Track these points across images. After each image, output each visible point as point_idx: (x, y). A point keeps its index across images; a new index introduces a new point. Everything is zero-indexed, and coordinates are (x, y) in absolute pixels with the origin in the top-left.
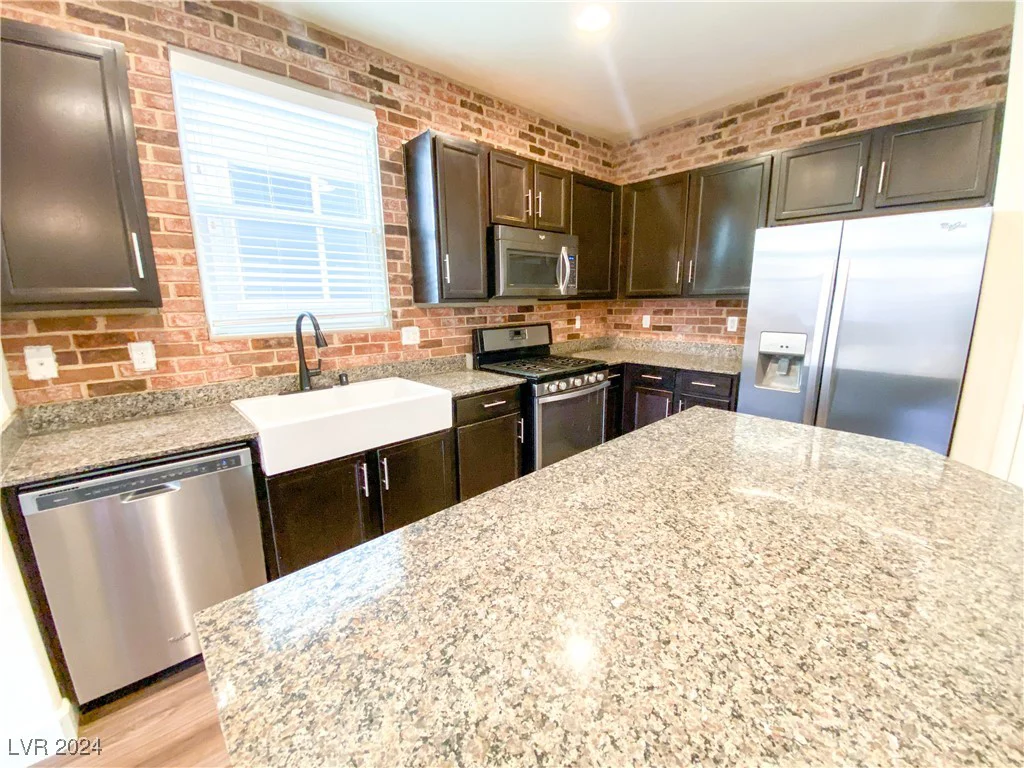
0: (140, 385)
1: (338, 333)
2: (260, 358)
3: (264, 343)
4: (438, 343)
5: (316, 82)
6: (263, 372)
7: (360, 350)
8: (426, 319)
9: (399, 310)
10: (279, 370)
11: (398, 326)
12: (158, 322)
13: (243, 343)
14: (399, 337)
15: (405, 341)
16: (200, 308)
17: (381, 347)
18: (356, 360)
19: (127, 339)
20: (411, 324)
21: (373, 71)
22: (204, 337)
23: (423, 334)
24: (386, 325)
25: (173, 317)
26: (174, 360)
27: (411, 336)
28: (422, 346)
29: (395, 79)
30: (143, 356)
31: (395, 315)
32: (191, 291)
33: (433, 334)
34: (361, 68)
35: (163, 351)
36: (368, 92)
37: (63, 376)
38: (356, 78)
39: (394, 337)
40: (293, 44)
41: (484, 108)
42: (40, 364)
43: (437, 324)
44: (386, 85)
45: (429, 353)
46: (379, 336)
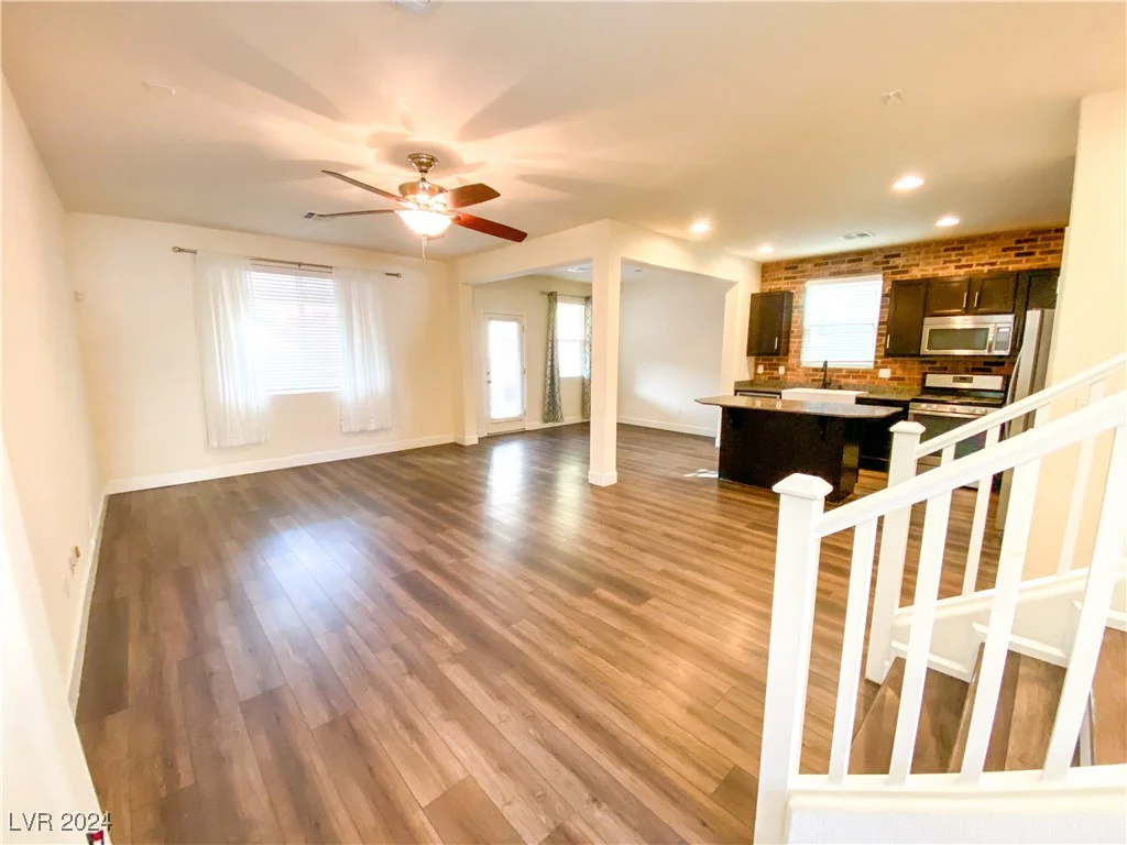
0: (779, 378)
1: (845, 369)
2: (814, 375)
3: (816, 370)
4: (903, 379)
5: (859, 272)
6: (814, 380)
7: (854, 377)
8: (896, 366)
9: (879, 361)
10: (819, 380)
11: (877, 368)
12: (787, 361)
13: (808, 369)
14: (877, 373)
15: (880, 376)
16: (799, 357)
17: (865, 377)
18: (852, 381)
19: (779, 365)
20: (885, 367)
21: (885, 257)
22: (798, 366)
23: (893, 373)
24: (871, 366)
25: (792, 360)
26: (789, 372)
27: (885, 373)
28: (891, 379)
29: (898, 256)
30: (782, 370)
31: (876, 362)
32: (798, 352)
33: (899, 373)
34: (879, 258)
35: (787, 369)
36: (881, 267)
37: (764, 373)
38: (876, 263)
39: (873, 373)
40: (849, 261)
41: (966, 246)
42: (761, 370)
43: (904, 369)
44: (891, 260)
45: (895, 383)
46: (865, 372)
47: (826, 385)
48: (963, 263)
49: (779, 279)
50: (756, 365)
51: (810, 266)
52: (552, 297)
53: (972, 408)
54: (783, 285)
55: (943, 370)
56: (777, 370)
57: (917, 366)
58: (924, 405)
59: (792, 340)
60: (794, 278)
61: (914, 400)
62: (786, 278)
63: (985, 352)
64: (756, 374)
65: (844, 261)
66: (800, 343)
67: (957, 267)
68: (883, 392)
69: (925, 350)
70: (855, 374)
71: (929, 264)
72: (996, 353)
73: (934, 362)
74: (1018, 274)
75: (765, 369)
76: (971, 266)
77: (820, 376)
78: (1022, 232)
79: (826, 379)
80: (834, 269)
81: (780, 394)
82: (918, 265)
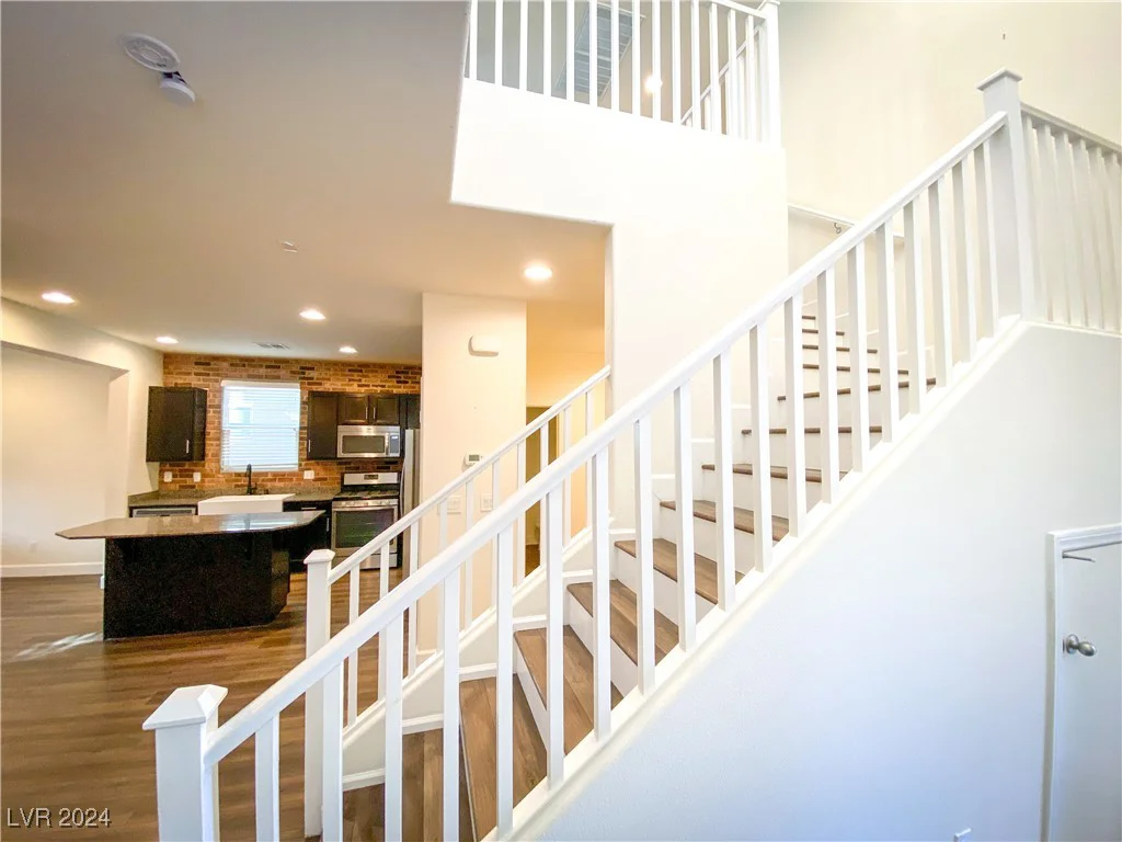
0: (193, 487)
1: (271, 472)
2: (236, 481)
3: (239, 475)
4: (325, 479)
5: (277, 378)
6: (237, 486)
7: (280, 480)
8: (318, 468)
9: (303, 463)
10: (242, 486)
11: (303, 470)
12: (204, 466)
13: (231, 474)
14: (302, 475)
15: (305, 477)
16: (218, 461)
17: (291, 479)
18: (278, 484)
19: (193, 471)
20: (309, 469)
21: (302, 368)
22: (219, 470)
23: (316, 474)
24: (296, 468)
25: (209, 465)
26: (206, 479)
27: (309, 475)
28: (315, 480)
29: (312, 369)
30: (197, 477)
31: (300, 465)
32: (217, 456)
33: (322, 475)
34: (296, 368)
35: (204, 476)
36: (298, 376)
37: (173, 482)
38: (292, 372)
39: (299, 475)
40: (267, 367)
41: (364, 370)
42: (168, 477)
43: (325, 469)
44: (307, 372)
45: (318, 484)
46: (292, 474)
47: (251, 491)
48: (363, 383)
49: (189, 374)
50: (161, 473)
51: (225, 365)
53: (379, 501)
54: (195, 382)
55: (357, 470)
56: (192, 476)
57: (335, 467)
58: (344, 503)
59: (207, 442)
60: (208, 375)
61: (336, 499)
62: (196, 374)
63: (384, 455)
64: (162, 482)
65: (261, 366)
66: (219, 445)
67: (359, 386)
68: (309, 493)
69: (340, 454)
70: (280, 476)
71: (338, 380)
72: (391, 455)
73: (350, 463)
74: (399, 396)
75: (174, 476)
76: (368, 386)
77: (244, 481)
78: (399, 366)
79: (251, 483)
80: (251, 371)
81: (196, 506)
82: (329, 379)
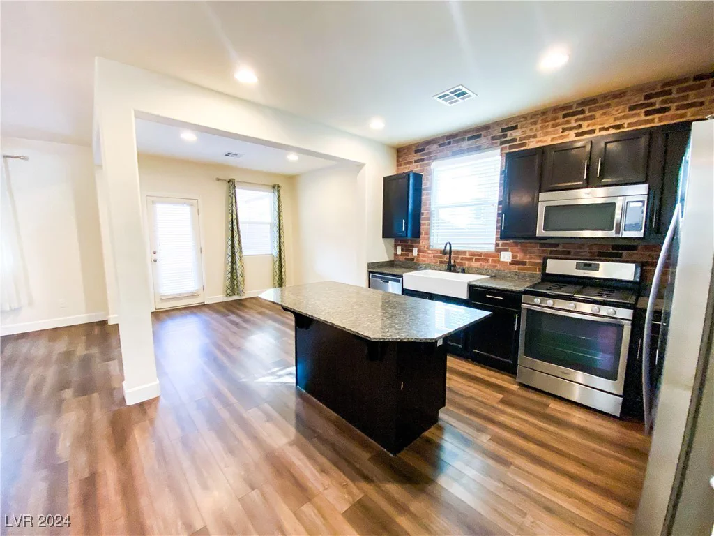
0: (413, 260)
1: (469, 251)
2: (441, 257)
3: (443, 252)
4: (524, 263)
6: (441, 262)
7: (477, 260)
8: (516, 249)
9: (500, 243)
10: (444, 263)
11: (499, 251)
12: (419, 243)
13: (437, 251)
14: (499, 256)
15: (502, 259)
16: (428, 239)
17: (487, 260)
18: (475, 264)
19: (413, 247)
20: (506, 250)
21: (503, 130)
22: (428, 248)
23: (514, 257)
24: (492, 248)
25: (423, 242)
26: (421, 254)
27: (506, 257)
28: (513, 263)
29: (515, 128)
30: (415, 251)
31: (497, 245)
32: (428, 234)
33: (520, 257)
34: (497, 133)
35: (419, 251)
36: (499, 141)
37: (402, 255)
38: (494, 138)
39: (495, 257)
40: (470, 139)
41: (586, 109)
42: (399, 252)
43: (525, 252)
44: (509, 133)
45: (516, 268)
46: (487, 255)
47: (451, 268)
48: (584, 129)
49: (411, 162)
50: (396, 247)
51: (435, 147)
52: (231, 183)
54: (414, 168)
55: (566, 255)
56: (412, 251)
57: (537, 249)
58: (538, 300)
59: (422, 222)
60: (422, 160)
62: (416, 161)
63: (612, 234)
64: (396, 254)
65: (463, 139)
66: (429, 225)
67: (578, 135)
68: (504, 278)
69: (540, 232)
70: (477, 256)
71: (546, 134)
72: (626, 234)
73: (557, 245)
74: (650, 133)
75: (402, 250)
76: (593, 131)
77: (446, 258)
79: (451, 260)
80: (455, 147)
81: (401, 277)
82: (535, 136)
